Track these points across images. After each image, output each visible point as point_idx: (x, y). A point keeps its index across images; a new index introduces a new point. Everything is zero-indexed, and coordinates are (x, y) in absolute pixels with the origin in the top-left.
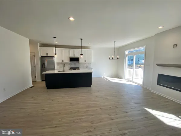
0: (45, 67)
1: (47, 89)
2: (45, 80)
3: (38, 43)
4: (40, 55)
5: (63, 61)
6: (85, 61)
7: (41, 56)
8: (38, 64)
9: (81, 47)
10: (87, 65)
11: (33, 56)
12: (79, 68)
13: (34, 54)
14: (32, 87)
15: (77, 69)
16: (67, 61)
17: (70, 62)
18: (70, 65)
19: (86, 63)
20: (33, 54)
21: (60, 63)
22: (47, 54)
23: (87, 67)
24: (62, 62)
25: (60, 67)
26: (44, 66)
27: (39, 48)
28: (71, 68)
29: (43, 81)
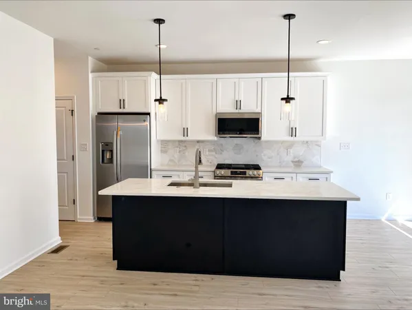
0: (111, 160)
1: (120, 267)
2: (110, 215)
3: (90, 58)
4: (96, 106)
5: (185, 132)
6: (293, 132)
7: (99, 114)
8: (83, 148)
9: (289, 65)
10: (298, 151)
11: (66, 113)
12: (257, 167)
13: (73, 104)
14: (57, 250)
15: (250, 172)
16: (205, 131)
17: (216, 138)
18: (215, 150)
19: (291, 145)
20: (68, 104)
21: (174, 141)
22: (122, 103)
23: (298, 163)
24: (182, 138)
25: (171, 160)
26: (108, 155)
27: (91, 75)
28: (220, 167)
29: (101, 219)
